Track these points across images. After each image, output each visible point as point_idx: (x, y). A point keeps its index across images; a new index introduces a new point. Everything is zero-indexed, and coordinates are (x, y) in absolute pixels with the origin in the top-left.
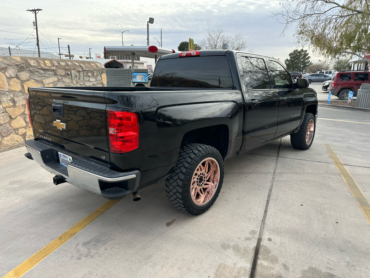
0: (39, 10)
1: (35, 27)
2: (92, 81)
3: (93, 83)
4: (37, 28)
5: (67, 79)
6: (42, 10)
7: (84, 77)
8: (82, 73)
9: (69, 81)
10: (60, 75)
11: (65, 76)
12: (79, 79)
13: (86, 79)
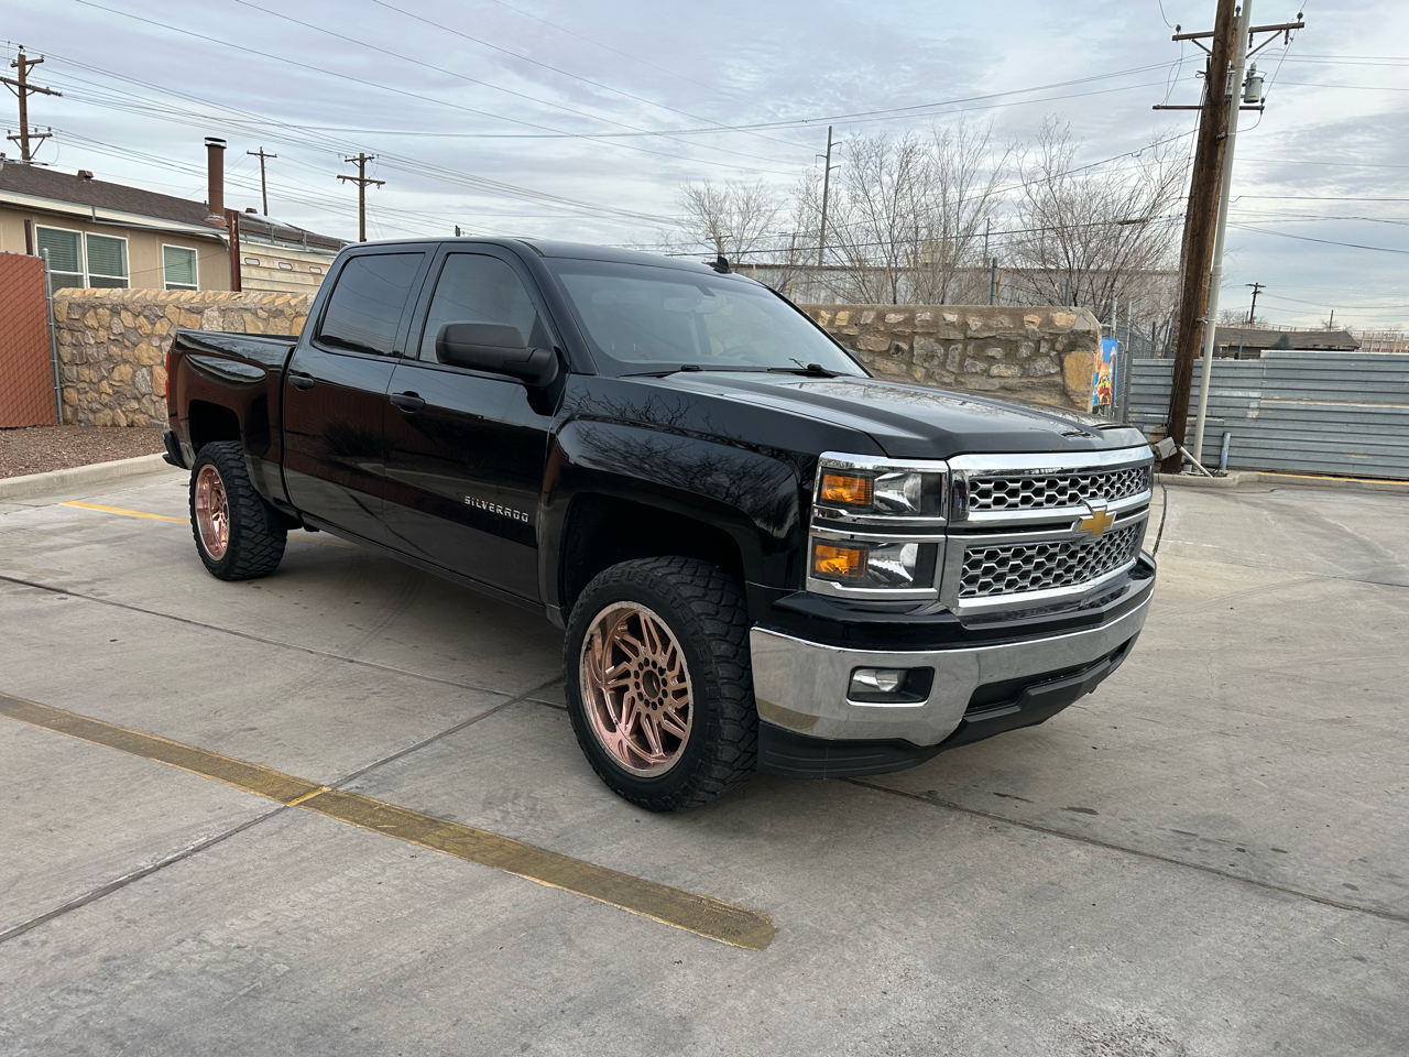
2: (1001, 377)
3: (1002, 381)
5: (890, 364)
7: (962, 362)
8: (960, 346)
9: (900, 368)
10: (870, 351)
11: (886, 354)
12: (943, 365)
13: (974, 365)
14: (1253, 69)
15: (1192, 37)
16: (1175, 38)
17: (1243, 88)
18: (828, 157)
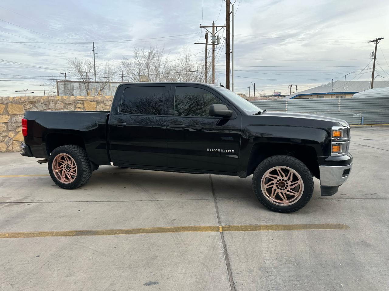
0: (380, 39)
1: (374, 57)
4: (375, 58)
6: (384, 38)
14: (218, 36)
15: (204, 27)
16: (200, 27)
17: (216, 40)
18: (94, 51)
